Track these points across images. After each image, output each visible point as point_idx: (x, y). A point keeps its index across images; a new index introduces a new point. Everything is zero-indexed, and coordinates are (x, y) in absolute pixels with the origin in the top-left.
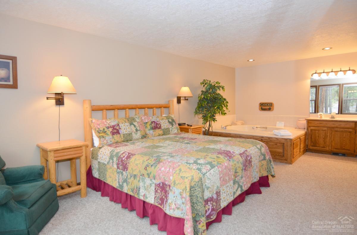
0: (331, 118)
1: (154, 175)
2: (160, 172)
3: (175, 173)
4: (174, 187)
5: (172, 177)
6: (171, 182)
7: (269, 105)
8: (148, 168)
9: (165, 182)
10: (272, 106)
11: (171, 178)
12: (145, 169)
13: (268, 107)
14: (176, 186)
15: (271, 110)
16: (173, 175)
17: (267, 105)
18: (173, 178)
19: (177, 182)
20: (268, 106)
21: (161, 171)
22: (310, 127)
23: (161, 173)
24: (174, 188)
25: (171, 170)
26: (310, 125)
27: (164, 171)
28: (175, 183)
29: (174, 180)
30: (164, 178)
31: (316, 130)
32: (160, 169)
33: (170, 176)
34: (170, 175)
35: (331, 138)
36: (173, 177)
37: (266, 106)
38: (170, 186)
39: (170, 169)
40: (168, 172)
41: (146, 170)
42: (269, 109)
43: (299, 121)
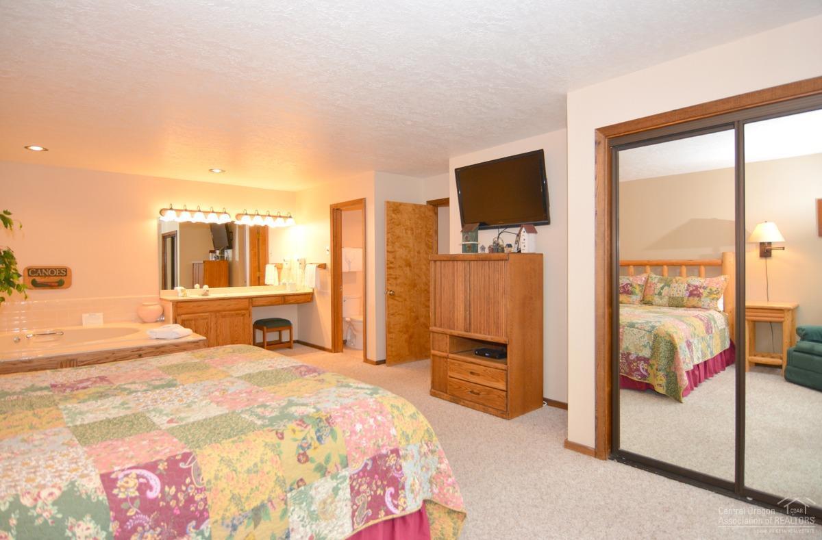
0: (203, 295)
1: (340, 456)
2: (355, 438)
3: (393, 417)
4: (408, 445)
5: (394, 430)
6: (395, 440)
7: (56, 273)
8: (310, 453)
9: (379, 452)
10: (66, 275)
11: (393, 432)
12: (303, 459)
13: (56, 279)
14: (411, 441)
15: (64, 286)
16: (393, 424)
17: (52, 272)
18: (397, 431)
19: (410, 432)
20: (55, 276)
21: (359, 435)
22: (178, 315)
23: (361, 438)
24: (409, 448)
25: (379, 418)
26: (180, 311)
27: (366, 430)
28: (408, 436)
29: (401, 432)
30: (374, 444)
31: (192, 320)
32: (353, 432)
33: (389, 430)
34: (388, 427)
35: (217, 331)
36: (396, 428)
37: (49, 276)
38: (396, 451)
39: (375, 419)
40: (379, 426)
41: (307, 460)
42: (60, 284)
43: (144, 305)
